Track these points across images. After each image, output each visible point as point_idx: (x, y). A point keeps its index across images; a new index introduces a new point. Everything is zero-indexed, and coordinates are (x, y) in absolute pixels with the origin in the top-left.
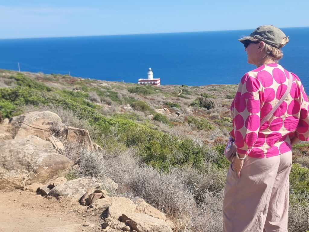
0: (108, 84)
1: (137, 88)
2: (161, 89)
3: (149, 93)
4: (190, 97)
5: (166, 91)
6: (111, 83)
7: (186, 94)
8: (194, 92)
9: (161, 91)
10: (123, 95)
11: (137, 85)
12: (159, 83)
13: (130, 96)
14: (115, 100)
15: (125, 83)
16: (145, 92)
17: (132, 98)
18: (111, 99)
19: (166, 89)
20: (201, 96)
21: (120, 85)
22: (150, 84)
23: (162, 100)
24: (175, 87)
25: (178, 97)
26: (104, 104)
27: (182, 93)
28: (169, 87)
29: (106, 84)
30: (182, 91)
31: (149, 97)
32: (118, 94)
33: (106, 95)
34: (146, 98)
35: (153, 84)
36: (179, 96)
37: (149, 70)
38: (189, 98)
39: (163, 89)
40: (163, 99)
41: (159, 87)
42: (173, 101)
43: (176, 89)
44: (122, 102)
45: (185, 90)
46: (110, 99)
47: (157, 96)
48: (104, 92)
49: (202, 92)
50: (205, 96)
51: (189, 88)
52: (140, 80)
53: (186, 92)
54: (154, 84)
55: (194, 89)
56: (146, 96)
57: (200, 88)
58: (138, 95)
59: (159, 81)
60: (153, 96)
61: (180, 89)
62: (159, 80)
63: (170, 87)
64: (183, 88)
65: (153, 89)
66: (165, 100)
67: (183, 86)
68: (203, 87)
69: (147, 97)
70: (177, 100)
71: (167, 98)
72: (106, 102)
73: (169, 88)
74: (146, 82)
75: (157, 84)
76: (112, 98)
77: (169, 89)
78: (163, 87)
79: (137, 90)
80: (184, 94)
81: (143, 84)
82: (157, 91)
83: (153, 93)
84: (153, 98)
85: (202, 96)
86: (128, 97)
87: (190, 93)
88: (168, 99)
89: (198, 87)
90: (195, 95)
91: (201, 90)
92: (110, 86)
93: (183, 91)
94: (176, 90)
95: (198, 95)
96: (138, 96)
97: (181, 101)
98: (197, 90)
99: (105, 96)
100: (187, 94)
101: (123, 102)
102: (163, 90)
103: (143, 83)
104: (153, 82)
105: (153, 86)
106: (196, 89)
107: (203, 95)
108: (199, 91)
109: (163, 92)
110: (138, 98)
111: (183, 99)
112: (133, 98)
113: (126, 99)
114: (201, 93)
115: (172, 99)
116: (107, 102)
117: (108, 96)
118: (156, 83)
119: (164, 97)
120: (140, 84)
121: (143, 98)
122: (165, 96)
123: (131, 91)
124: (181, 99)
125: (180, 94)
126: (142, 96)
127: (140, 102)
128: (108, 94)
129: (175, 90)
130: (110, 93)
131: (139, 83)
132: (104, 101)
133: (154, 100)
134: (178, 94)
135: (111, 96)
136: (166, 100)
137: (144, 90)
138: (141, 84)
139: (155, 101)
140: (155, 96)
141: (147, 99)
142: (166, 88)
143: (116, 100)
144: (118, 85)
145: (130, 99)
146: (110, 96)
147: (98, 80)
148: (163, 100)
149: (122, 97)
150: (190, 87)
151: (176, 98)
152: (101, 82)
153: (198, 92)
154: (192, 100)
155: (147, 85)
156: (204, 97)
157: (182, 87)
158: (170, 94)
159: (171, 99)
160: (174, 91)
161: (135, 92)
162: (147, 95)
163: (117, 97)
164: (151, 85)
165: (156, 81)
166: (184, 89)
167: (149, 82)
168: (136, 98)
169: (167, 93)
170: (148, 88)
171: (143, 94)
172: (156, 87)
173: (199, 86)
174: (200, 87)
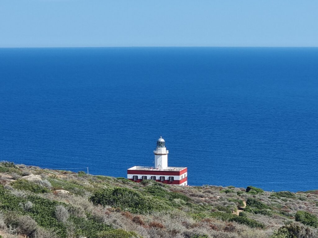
0: (43, 178)
1: (116, 192)
2: (188, 195)
3: (150, 208)
4: (266, 223)
5: (201, 201)
6: (51, 173)
7: (256, 213)
8: (280, 207)
9: (188, 200)
10: (71, 210)
11: (124, 183)
12: (183, 180)
13: (92, 214)
14: (48, 222)
15: (91, 176)
16: (137, 204)
17: (96, 220)
18: (36, 220)
19: (202, 197)
20: (297, 220)
21: (75, 179)
22: (159, 181)
23: (183, 229)
24: (227, 192)
25: (231, 220)
26: (14, 233)
27: (244, 210)
28: (209, 192)
29: (38, 177)
30: (245, 203)
31: (146, 218)
32: (58, 207)
33: (22, 207)
34: (137, 221)
35: (168, 182)
36: (235, 219)
37: (159, 144)
38: (262, 227)
39: (193, 195)
40: (187, 226)
41: (182, 191)
42: (214, 232)
43: (230, 198)
44: (67, 230)
45: (255, 202)
46: (33, 221)
47: (172, 217)
48: (20, 199)
49: (300, 208)
50: (306, 220)
51: (265, 197)
52: (134, 168)
53: (257, 207)
54: (172, 181)
55: (279, 201)
56: (138, 215)
57: (294, 198)
58: (118, 211)
59: (184, 175)
60: (161, 216)
61: (241, 199)
62: (183, 172)
63: (213, 190)
64: (249, 195)
65: (167, 197)
66: (191, 230)
67: (248, 190)
68: (303, 195)
69: (142, 218)
70: (226, 229)
71: (199, 223)
72: (21, 227)
73: (211, 196)
74: (149, 177)
75: (178, 182)
76: (38, 216)
77: (211, 198)
78: (194, 191)
79: (115, 197)
80: (250, 211)
81: (141, 180)
82: (177, 200)
83: (160, 207)
84: (157, 222)
85: (300, 220)
86: (85, 216)
87: (268, 210)
88: (201, 226)
89: (290, 195)
90: (282, 216)
91: (298, 203)
92: (46, 181)
93: (247, 203)
94: (230, 201)
95: (288, 216)
96: (115, 215)
97: (239, 233)
98: (288, 202)
99: (21, 210)
100: (259, 212)
101: (70, 230)
102: (193, 198)
103: (140, 176)
104: (167, 177)
105: (167, 188)
106: (286, 201)
107: (303, 217)
108: (292, 206)
109: (193, 204)
110: (115, 221)
111: (245, 227)
112: (101, 220)
113: (77, 221)
114: (296, 212)
115: (213, 228)
116: (25, 227)
117: (30, 210)
118: (176, 178)
119: (191, 221)
120: (132, 180)
121: (130, 220)
122: (195, 218)
123: (97, 200)
124: (238, 226)
125: (238, 211)
126: (127, 216)
127: (119, 232)
128: (30, 204)
129: (226, 201)
130: (36, 203)
131: (130, 176)
132: (16, 225)
133: (162, 227)
134: (234, 213)
135: (38, 213)
136: (195, 229)
137: (135, 197)
138: (135, 180)
139: (163, 229)
140: (164, 217)
141: (141, 223)
142: (201, 193)
143: (51, 225)
144: (69, 180)
145: (92, 221)
146: (33, 212)
147: (18, 166)
148: (187, 228)
149: (68, 215)
150: (270, 193)
151: (224, 224)
152: (26, 170)
153: (289, 209)
154: (270, 231)
155: (151, 184)
156: (304, 223)
157: (245, 194)
158: (213, 211)
159: (209, 227)
160: (225, 204)
161: (110, 203)
162: (141, 213)
163: (53, 214)
164: (160, 185)
165: (178, 173)
166: (253, 198)
167: (158, 177)
168: (107, 221)
169: (204, 208)
170: (152, 192)
171: (131, 209)
172: (175, 191)
173: (293, 193)
174: (297, 195)
